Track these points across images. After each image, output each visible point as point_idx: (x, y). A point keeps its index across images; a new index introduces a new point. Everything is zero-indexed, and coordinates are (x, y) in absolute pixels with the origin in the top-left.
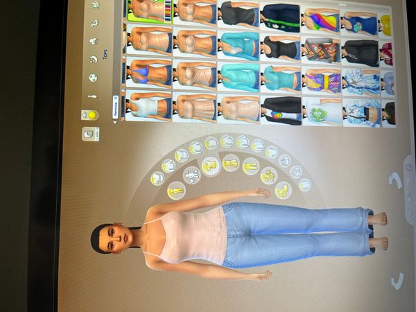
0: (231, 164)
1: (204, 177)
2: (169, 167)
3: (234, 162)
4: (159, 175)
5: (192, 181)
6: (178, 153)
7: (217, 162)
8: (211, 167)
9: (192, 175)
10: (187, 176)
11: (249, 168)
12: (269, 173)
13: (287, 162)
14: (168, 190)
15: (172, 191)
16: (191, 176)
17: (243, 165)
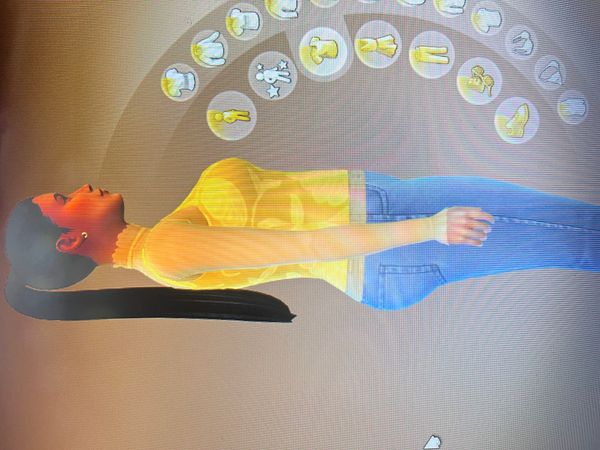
0: (378, 46)
1: (304, 79)
2: (210, 52)
3: (385, 42)
4: (185, 75)
5: (273, 92)
6: (236, 14)
7: (340, 40)
8: (323, 55)
9: (271, 75)
10: (259, 76)
11: (427, 59)
12: (480, 74)
13: (528, 46)
14: (209, 112)
15: (218, 116)
17: (411, 52)
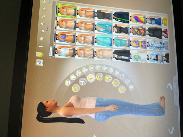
0: (100, 77)
1: (88, 82)
2: (73, 78)
3: (101, 76)
4: (69, 81)
5: (83, 84)
6: (77, 72)
7: (94, 76)
8: (91, 78)
10: (81, 82)
11: (108, 79)
12: (116, 82)
13: (124, 77)
14: (72, 88)
15: (74, 88)
16: (82, 82)
17: (105, 78)
